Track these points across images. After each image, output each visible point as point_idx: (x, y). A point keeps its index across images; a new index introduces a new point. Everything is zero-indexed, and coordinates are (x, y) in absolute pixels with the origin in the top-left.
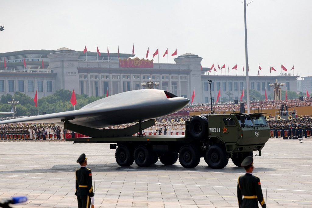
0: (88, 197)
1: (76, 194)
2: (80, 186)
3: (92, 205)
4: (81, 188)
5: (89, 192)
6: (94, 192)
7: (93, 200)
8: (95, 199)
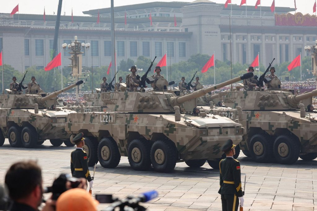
0: (235, 197)
1: (219, 192)
2: (224, 182)
3: (240, 207)
4: (226, 184)
5: (237, 191)
6: (243, 190)
7: (243, 201)
8: (244, 199)
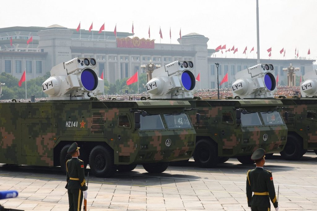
3: (84, 200)
6: (86, 186)
7: (86, 194)
